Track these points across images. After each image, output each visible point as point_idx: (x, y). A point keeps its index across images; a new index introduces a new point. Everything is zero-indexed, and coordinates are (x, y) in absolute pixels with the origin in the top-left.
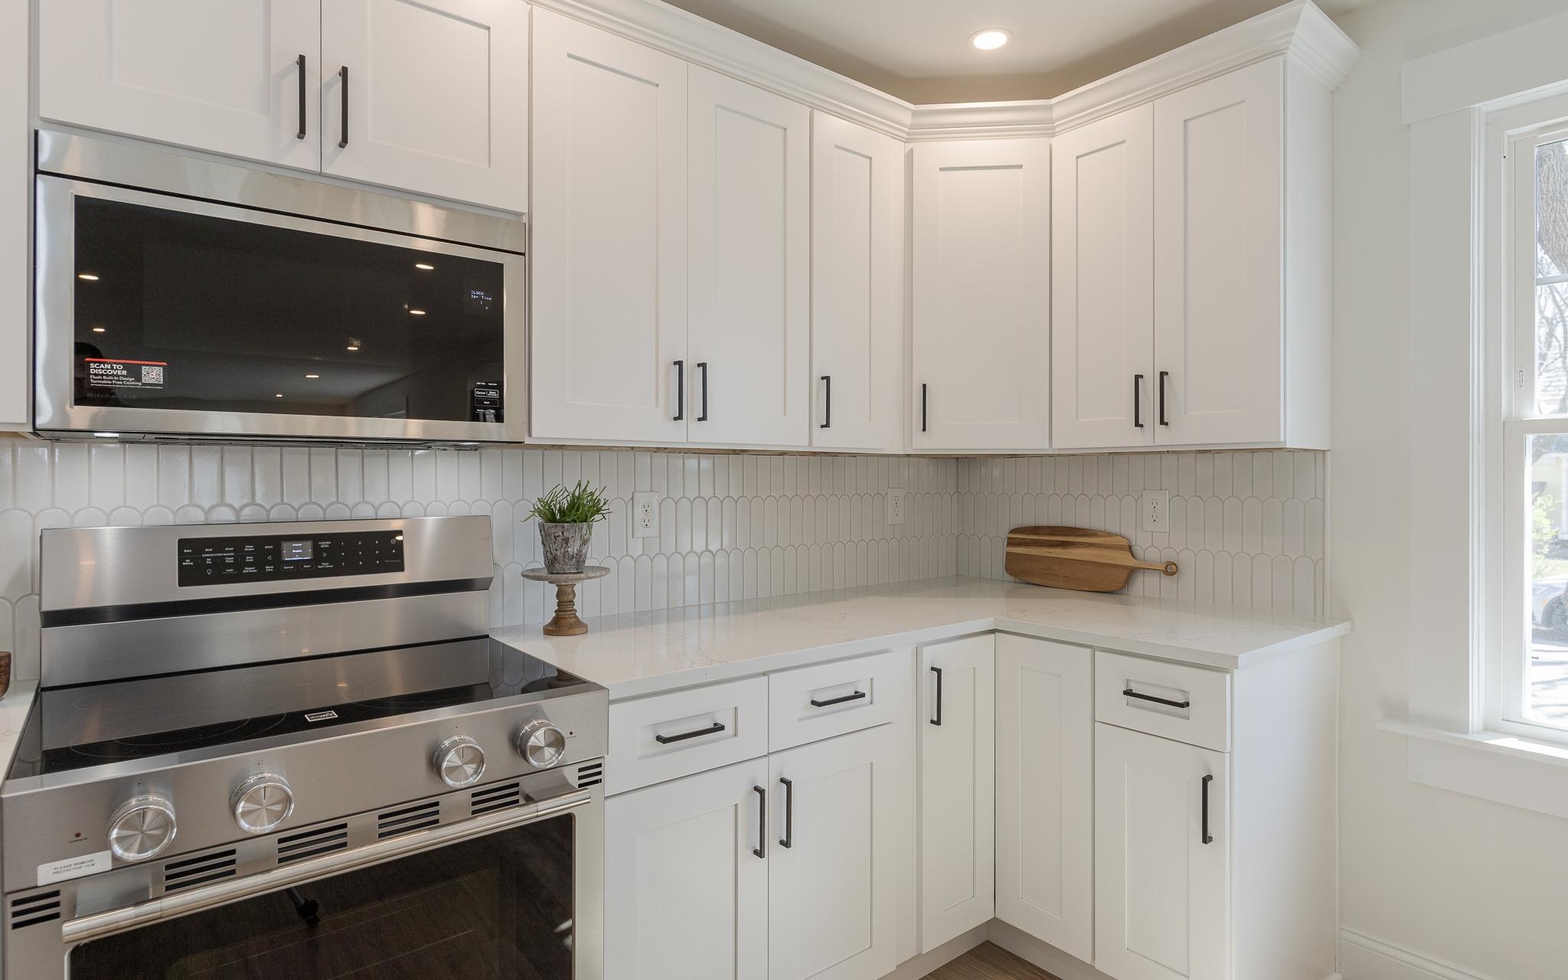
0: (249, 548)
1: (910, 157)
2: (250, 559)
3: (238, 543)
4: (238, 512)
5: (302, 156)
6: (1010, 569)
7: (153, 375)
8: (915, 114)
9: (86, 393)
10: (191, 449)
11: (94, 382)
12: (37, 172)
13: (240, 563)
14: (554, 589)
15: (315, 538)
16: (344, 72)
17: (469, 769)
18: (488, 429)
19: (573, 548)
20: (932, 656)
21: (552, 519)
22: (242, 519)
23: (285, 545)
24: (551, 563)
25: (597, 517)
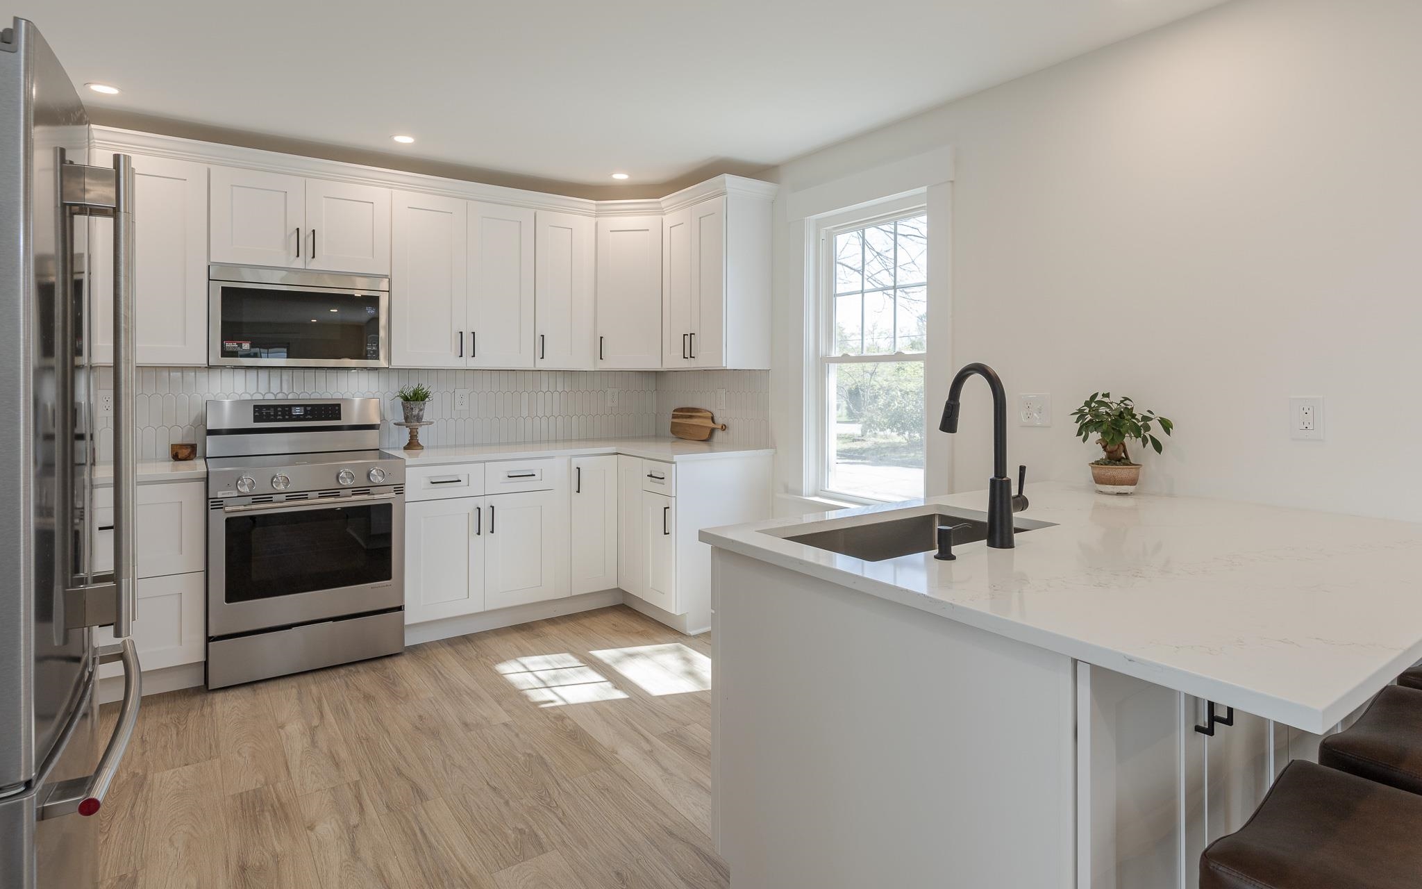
0: (279, 409)
1: (596, 224)
2: (280, 413)
3: (275, 407)
4: (275, 395)
5: (298, 263)
6: (673, 432)
7: (246, 346)
8: (596, 205)
9: (225, 353)
10: (258, 372)
11: (227, 349)
12: (209, 280)
13: (276, 415)
14: (408, 430)
15: (305, 406)
16: (314, 231)
17: (349, 480)
18: (371, 363)
19: (415, 412)
20: (576, 462)
21: (406, 399)
22: (277, 398)
23: (293, 408)
24: (406, 418)
25: (427, 399)
